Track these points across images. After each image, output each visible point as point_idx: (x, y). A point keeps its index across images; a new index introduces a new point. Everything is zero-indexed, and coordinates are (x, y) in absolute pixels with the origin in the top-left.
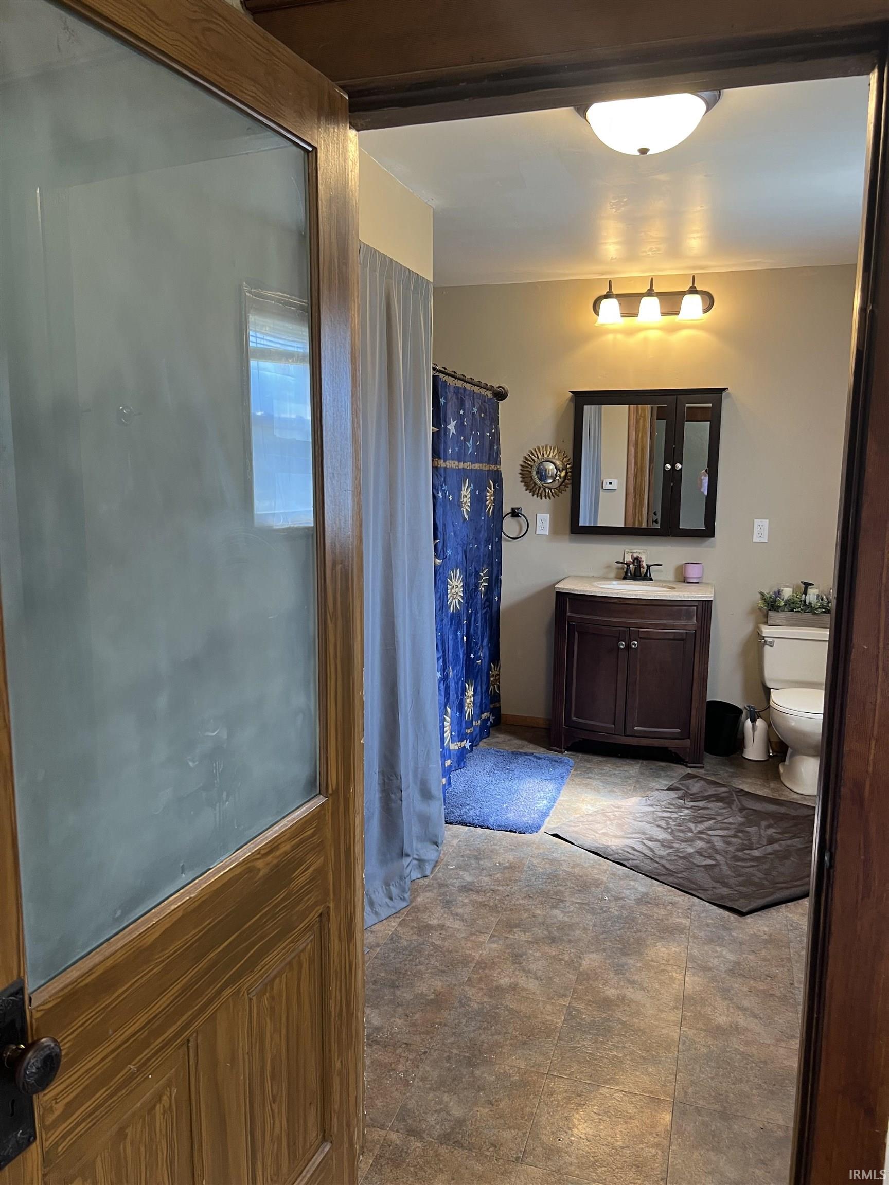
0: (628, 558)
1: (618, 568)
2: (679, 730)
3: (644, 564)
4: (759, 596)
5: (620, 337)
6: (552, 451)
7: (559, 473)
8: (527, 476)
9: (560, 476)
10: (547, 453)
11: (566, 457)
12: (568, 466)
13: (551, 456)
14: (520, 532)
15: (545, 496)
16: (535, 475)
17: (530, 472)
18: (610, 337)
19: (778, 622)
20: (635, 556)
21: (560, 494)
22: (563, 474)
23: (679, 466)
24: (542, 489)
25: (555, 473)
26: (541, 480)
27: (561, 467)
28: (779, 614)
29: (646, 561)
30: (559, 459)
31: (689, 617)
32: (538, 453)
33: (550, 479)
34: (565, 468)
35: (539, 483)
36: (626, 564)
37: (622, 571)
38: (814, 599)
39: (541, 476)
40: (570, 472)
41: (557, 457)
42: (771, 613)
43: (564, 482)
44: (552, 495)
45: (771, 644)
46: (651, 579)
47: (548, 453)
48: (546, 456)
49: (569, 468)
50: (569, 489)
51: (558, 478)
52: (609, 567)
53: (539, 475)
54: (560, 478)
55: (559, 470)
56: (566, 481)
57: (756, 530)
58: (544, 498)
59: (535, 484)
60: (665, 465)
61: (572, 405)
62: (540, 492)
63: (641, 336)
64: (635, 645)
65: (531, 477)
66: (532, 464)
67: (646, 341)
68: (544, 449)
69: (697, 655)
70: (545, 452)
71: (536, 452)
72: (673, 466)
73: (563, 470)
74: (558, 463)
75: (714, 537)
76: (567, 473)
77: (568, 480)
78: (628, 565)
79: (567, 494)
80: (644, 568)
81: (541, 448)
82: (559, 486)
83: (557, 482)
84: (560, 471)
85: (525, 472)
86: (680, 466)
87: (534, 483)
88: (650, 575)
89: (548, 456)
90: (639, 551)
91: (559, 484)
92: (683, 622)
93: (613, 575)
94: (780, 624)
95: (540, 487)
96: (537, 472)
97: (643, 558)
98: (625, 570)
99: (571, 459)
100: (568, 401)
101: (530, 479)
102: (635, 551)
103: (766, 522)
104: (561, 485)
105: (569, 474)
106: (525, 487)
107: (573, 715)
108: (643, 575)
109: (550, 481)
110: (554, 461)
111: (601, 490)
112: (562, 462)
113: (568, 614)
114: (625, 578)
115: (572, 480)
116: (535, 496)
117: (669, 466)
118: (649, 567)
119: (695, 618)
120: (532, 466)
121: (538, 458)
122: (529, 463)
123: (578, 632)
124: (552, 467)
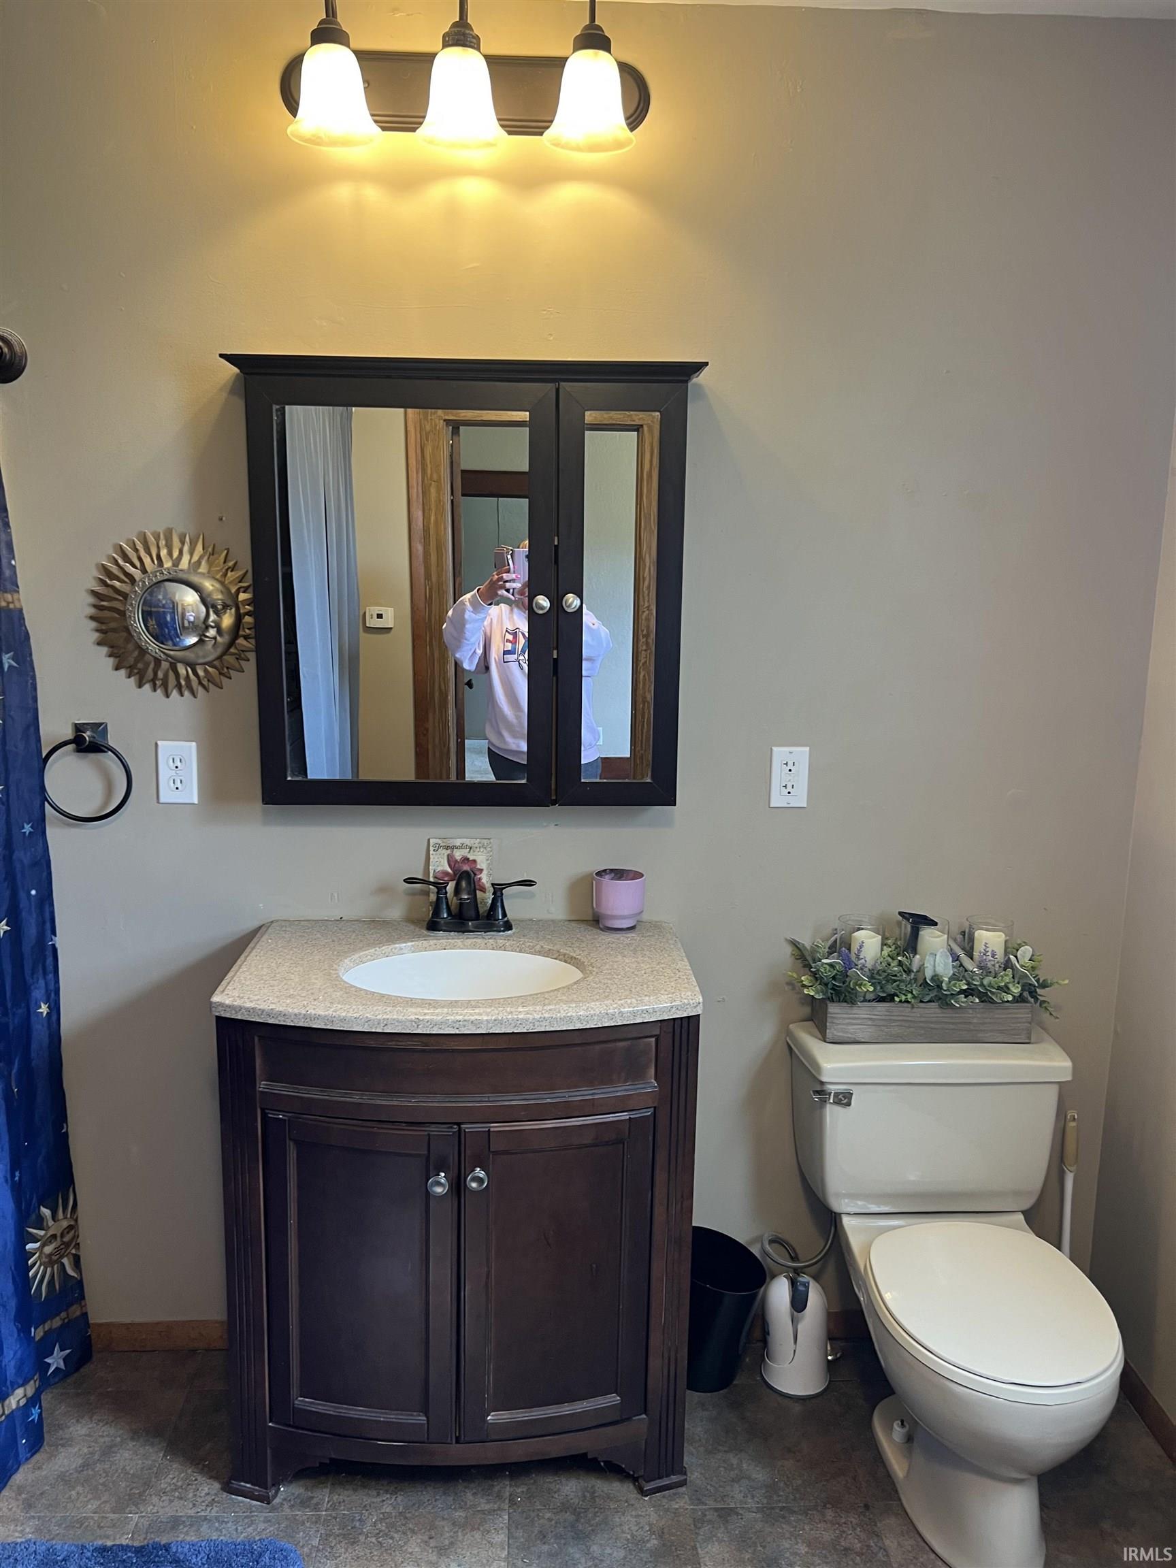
0: (440, 864)
1: (413, 894)
2: (615, 1399)
3: (485, 879)
4: (789, 949)
5: (372, 194)
6: (186, 548)
7: (213, 617)
8: (113, 625)
9: (218, 627)
10: (170, 554)
11: (233, 569)
12: (243, 596)
13: (184, 564)
14: (106, 803)
15: (179, 687)
16: (138, 624)
17: (123, 613)
18: (343, 193)
19: (854, 1031)
20: (458, 855)
21: (225, 680)
22: (227, 620)
23: (572, 601)
24: (165, 665)
25: (203, 615)
26: (159, 638)
27: (218, 597)
28: (855, 1010)
29: (489, 868)
30: (210, 575)
31: (634, 1072)
32: (143, 554)
33: (189, 634)
34: (232, 602)
35: (153, 647)
36: (433, 884)
37: (423, 898)
38: (946, 964)
39: (162, 624)
40: (248, 613)
41: (203, 568)
42: (834, 1009)
43: (232, 643)
44: (200, 683)
45: (844, 1099)
46: (508, 926)
47: (176, 554)
48: (168, 564)
49: (246, 602)
50: (250, 667)
51: (212, 632)
52: (383, 889)
53: (152, 622)
54: (219, 631)
55: (214, 607)
56: (241, 641)
57: (778, 775)
58: (175, 693)
59: (143, 652)
60: (531, 598)
61: (240, 405)
62: (160, 675)
63: (437, 193)
64: (480, 1181)
65: (127, 630)
66: (125, 588)
67: (453, 213)
68: (162, 543)
69: (660, 1177)
70: (164, 552)
71: (136, 550)
72: (557, 602)
73: (225, 607)
74: (208, 585)
75: (675, 805)
76: (239, 618)
77: (246, 638)
78: (440, 887)
79: (245, 682)
80: (483, 890)
81: (151, 539)
82: (220, 658)
83: (210, 644)
84: (217, 613)
85: (107, 614)
86: (577, 602)
87: (139, 647)
88: (504, 915)
89: (176, 563)
90: (467, 842)
91: (219, 651)
92: (621, 1090)
93: (396, 912)
94: (860, 1037)
95: (158, 662)
96: (147, 615)
97: (482, 863)
98: (433, 897)
99: (250, 575)
100: (224, 395)
101: (125, 634)
102: (458, 842)
103: (801, 754)
104: (225, 652)
105: (248, 619)
106: (111, 660)
107: (295, 1390)
108: (483, 910)
109: (192, 640)
110: (195, 579)
111: (363, 635)
112: (222, 583)
113: (262, 1085)
114: (433, 926)
115: (256, 638)
116: (147, 687)
117: (543, 602)
118: (498, 889)
119: (652, 1071)
120: (125, 596)
121: (144, 571)
122: (117, 584)
123: (296, 1142)
124: (189, 598)
